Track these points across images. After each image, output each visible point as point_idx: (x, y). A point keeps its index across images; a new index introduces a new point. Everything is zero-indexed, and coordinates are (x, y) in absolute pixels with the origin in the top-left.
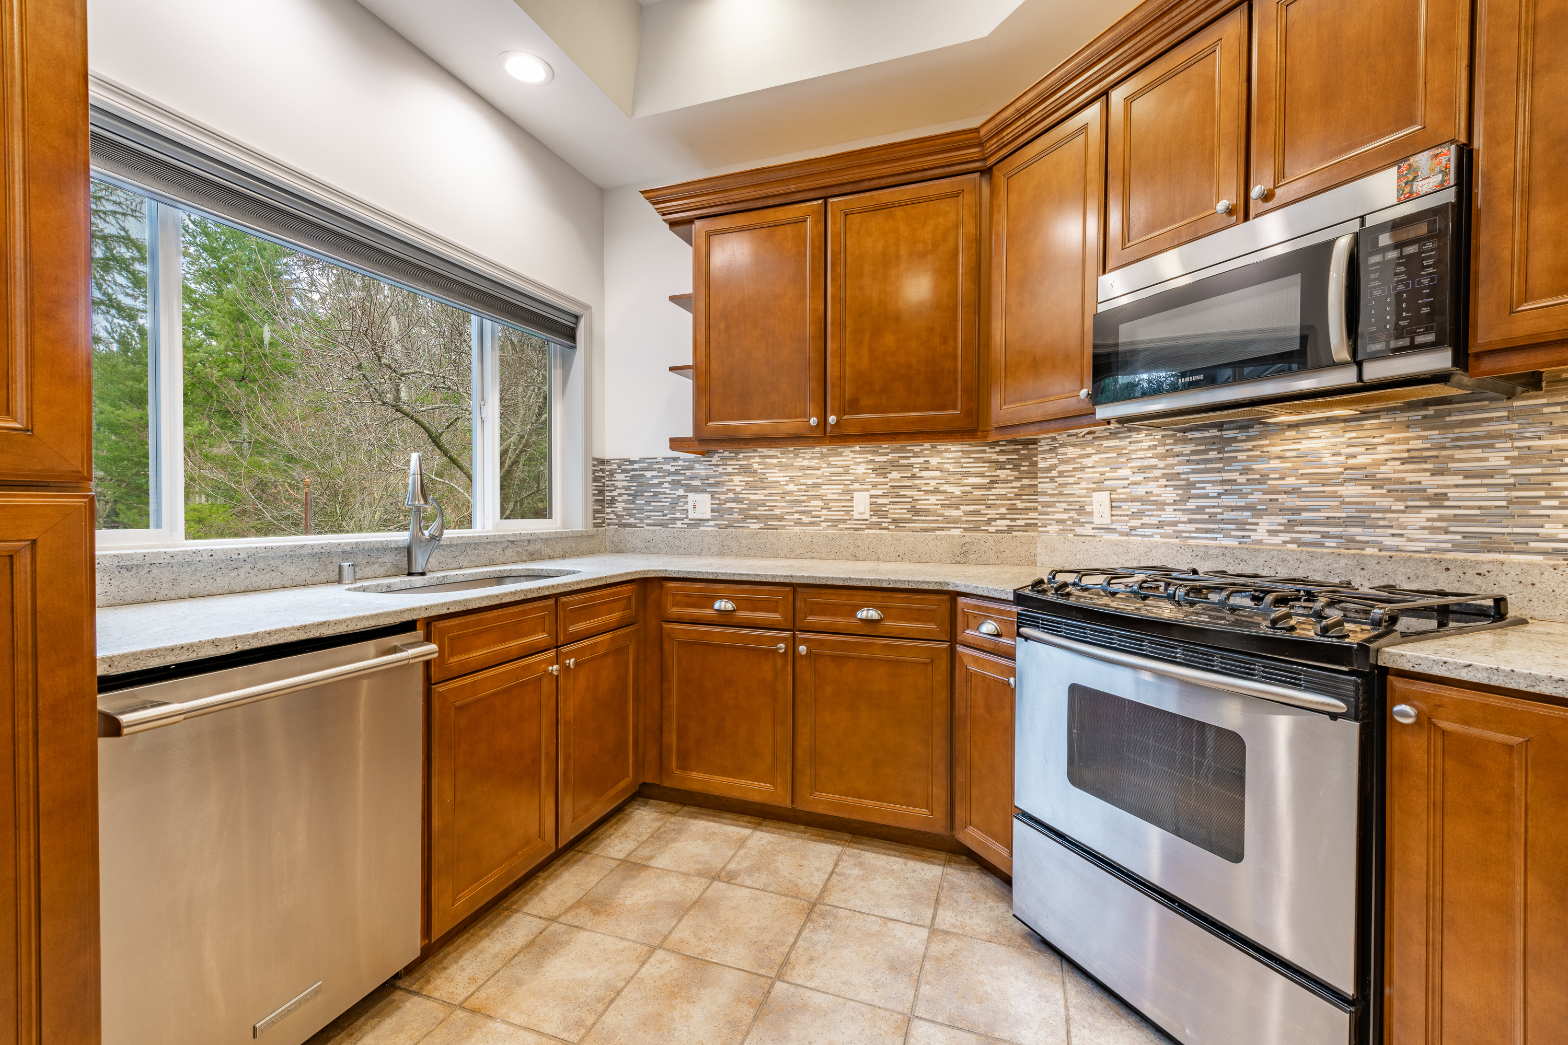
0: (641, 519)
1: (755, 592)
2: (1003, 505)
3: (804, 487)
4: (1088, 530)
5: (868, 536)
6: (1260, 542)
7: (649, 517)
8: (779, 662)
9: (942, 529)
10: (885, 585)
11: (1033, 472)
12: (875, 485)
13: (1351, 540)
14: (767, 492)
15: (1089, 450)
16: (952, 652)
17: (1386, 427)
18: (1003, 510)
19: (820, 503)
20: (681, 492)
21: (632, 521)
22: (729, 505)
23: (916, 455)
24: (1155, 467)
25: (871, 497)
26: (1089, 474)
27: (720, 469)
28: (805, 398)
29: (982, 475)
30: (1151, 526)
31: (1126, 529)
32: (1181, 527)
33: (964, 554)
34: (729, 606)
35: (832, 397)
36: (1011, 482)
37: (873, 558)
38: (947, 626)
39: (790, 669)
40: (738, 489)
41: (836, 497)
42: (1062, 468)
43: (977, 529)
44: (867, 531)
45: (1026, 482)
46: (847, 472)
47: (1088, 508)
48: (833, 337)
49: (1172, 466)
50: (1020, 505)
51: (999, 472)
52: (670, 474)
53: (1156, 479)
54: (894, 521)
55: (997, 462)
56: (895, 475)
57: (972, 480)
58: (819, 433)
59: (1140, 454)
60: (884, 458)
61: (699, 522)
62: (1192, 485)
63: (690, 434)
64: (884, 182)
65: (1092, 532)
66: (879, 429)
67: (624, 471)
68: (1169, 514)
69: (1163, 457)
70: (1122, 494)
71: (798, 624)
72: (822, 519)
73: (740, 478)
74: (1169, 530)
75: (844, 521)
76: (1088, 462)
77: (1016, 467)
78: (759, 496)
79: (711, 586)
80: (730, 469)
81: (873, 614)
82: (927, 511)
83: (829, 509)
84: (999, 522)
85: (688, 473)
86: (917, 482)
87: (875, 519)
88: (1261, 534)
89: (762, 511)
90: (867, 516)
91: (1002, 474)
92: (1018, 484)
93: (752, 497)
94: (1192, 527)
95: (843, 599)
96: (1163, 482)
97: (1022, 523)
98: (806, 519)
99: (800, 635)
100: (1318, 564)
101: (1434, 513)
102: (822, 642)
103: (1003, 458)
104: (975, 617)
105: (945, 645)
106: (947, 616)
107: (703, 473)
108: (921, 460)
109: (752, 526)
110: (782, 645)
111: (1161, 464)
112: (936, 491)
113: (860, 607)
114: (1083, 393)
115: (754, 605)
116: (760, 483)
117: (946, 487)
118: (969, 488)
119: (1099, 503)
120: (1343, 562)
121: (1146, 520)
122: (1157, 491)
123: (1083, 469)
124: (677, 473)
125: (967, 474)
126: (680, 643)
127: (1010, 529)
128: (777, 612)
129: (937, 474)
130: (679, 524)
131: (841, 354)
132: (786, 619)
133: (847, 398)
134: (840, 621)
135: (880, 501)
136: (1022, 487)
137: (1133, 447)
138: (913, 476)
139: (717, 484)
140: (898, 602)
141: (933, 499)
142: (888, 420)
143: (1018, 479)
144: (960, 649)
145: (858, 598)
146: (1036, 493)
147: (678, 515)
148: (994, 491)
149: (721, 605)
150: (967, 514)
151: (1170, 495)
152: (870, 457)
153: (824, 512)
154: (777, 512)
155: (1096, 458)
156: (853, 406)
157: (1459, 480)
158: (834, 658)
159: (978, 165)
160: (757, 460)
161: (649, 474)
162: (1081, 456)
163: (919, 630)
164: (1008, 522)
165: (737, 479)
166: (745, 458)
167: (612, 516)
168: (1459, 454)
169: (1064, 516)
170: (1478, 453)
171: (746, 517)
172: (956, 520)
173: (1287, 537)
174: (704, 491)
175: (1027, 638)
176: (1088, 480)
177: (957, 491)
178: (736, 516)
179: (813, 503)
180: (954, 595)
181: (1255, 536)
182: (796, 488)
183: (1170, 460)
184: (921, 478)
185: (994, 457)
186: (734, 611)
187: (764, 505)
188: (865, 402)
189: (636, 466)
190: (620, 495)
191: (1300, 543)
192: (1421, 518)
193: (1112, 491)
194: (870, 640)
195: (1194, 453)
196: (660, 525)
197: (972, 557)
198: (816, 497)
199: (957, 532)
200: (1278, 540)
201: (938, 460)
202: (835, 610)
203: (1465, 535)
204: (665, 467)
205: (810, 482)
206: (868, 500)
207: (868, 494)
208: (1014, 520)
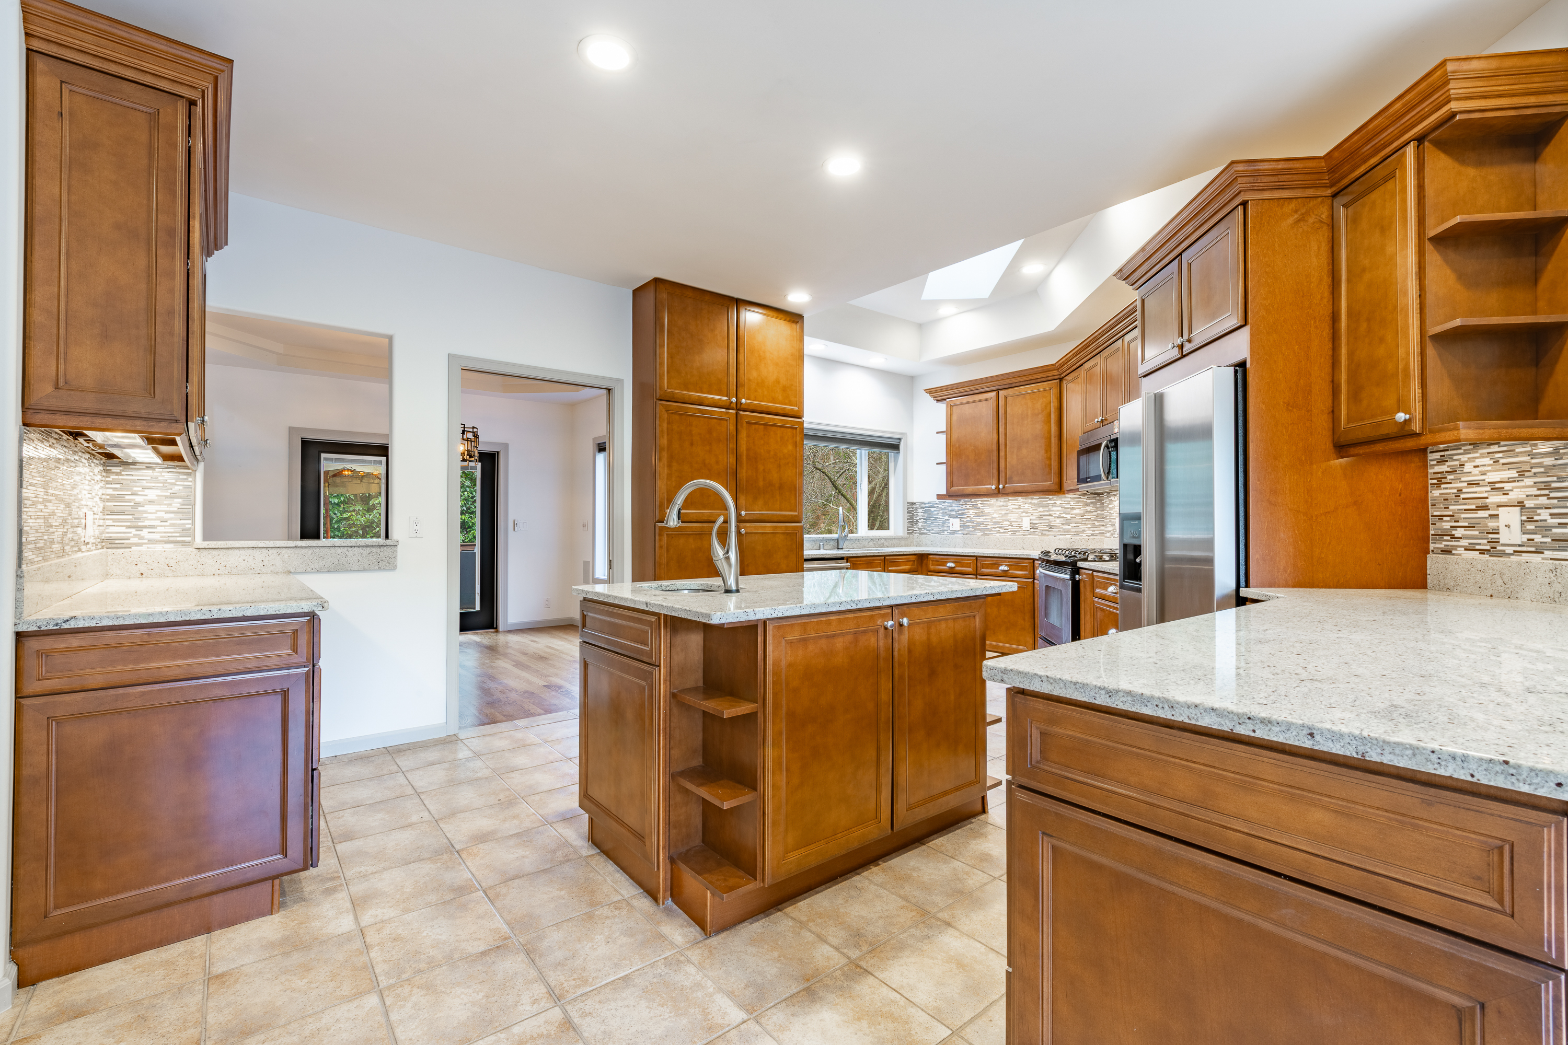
0: (929, 530)
1: (962, 560)
2: (1089, 524)
3: (1001, 515)
5: (1028, 539)
7: (933, 530)
9: (1062, 535)
11: (1103, 508)
12: (1032, 514)
14: (984, 517)
18: (1089, 526)
19: (1008, 523)
20: (947, 518)
21: (925, 531)
22: (968, 524)
23: (1050, 499)
27: (964, 507)
28: (991, 477)
29: (1080, 509)
34: (953, 565)
35: (1001, 477)
38: (1032, 572)
40: (972, 516)
41: (1015, 520)
43: (1078, 535)
44: (1028, 536)
45: (1099, 512)
46: (1020, 508)
48: (1002, 450)
50: (1097, 523)
51: (1087, 508)
52: (942, 509)
54: (1041, 531)
55: (1086, 503)
56: (1041, 510)
57: (1075, 511)
58: (996, 492)
60: (1036, 501)
61: (955, 532)
63: (945, 492)
66: (1020, 490)
67: (922, 508)
71: (978, 572)
72: (1009, 530)
73: (973, 511)
75: (1019, 531)
77: (1096, 505)
78: (981, 519)
79: (946, 557)
80: (968, 507)
81: (1006, 568)
82: (1055, 526)
83: (1012, 526)
84: (1087, 532)
85: (950, 508)
86: (1051, 512)
87: (1032, 530)
89: (982, 526)
90: (1028, 529)
91: (1089, 509)
92: (1095, 513)
93: (978, 520)
95: (994, 562)
97: (1098, 532)
98: (1002, 531)
99: (979, 577)
103: (1089, 501)
105: (1031, 580)
106: (1030, 568)
107: (956, 508)
108: (1052, 502)
109: (978, 534)
112: (1059, 517)
113: (1001, 565)
114: (1076, 474)
115: (962, 565)
116: (981, 513)
117: (1064, 515)
118: (1074, 516)
123: (1115, 507)
124: (945, 509)
125: (1073, 509)
127: (1092, 535)
128: (970, 567)
129: (1060, 509)
130: (946, 533)
131: (1006, 458)
132: (974, 570)
133: (1008, 477)
134: (993, 571)
135: (1034, 522)
136: (1097, 515)
138: (1049, 510)
139: (962, 514)
140: (1014, 563)
141: (1058, 521)
145: (999, 562)
146: (1103, 518)
147: (945, 529)
148: (1085, 517)
149: (950, 565)
152: (1030, 501)
153: (1010, 527)
154: (989, 527)
156: (1011, 480)
160: (980, 502)
161: (932, 509)
163: (1022, 574)
164: (1091, 532)
165: (971, 511)
166: (973, 502)
167: (917, 529)
171: (975, 530)
172: (1068, 531)
174: (957, 517)
176: (1116, 512)
177: (1069, 517)
178: (971, 529)
179: (1005, 523)
180: (1033, 560)
182: (997, 516)
184: (1053, 511)
185: (1085, 500)
186: (955, 567)
187: (983, 524)
188: (1015, 479)
189: (927, 505)
190: (920, 519)
194: (1004, 578)
196: (938, 533)
198: (1007, 520)
199: (1069, 536)
201: (1060, 502)
202: (991, 566)
204: (940, 506)
205: (1003, 513)
206: (1029, 522)
207: (1028, 518)
208: (1094, 531)
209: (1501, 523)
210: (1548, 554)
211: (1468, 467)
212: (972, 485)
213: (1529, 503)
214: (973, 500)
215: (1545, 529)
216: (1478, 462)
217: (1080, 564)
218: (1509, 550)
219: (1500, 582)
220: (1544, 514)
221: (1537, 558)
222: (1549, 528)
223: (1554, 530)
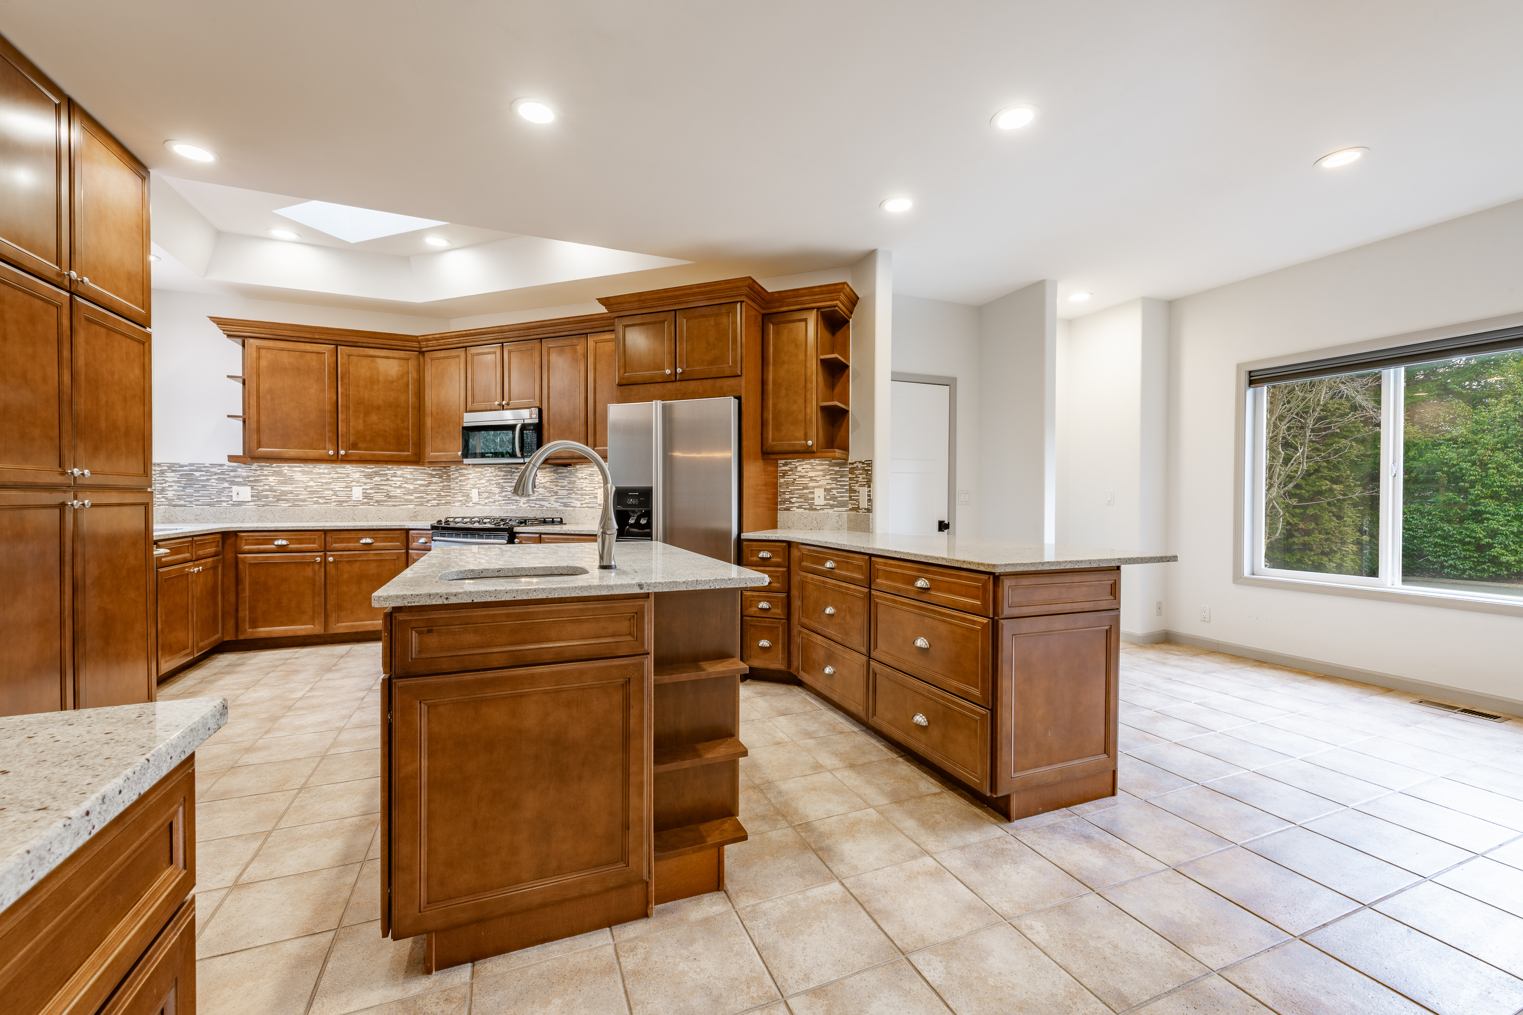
0: (191, 502)
1: (301, 535)
2: (435, 494)
3: (320, 484)
4: (471, 504)
5: (361, 509)
6: (521, 507)
7: (198, 500)
8: (317, 567)
9: (404, 505)
10: (375, 528)
11: (449, 479)
12: (365, 484)
13: (541, 505)
14: (294, 486)
15: (471, 472)
16: (407, 553)
17: (547, 472)
18: (435, 496)
19: (331, 492)
20: (226, 485)
21: (182, 502)
22: (265, 493)
23: (389, 469)
24: (493, 480)
25: (363, 489)
26: (471, 481)
27: (258, 472)
28: (325, 440)
29: (424, 480)
30: (492, 502)
31: (484, 503)
32: (500, 502)
33: (416, 517)
34: (284, 542)
35: (342, 442)
36: (438, 483)
37: (365, 520)
38: (405, 543)
39: (323, 570)
40: (272, 484)
41: (341, 489)
42: (460, 478)
43: (422, 505)
44: (361, 507)
45: (445, 483)
46: (348, 477)
47: (471, 495)
48: (342, 412)
49: (497, 480)
50: (442, 494)
51: (432, 479)
52: (216, 474)
53: (493, 485)
54: (377, 501)
55: (431, 474)
56: (377, 479)
57: (419, 482)
58: (335, 458)
59: (488, 475)
60: (371, 470)
61: (240, 503)
62: (503, 487)
64: (370, 345)
65: (472, 505)
66: (369, 458)
67: (173, 471)
68: (497, 497)
69: (495, 476)
70: (482, 490)
71: (327, 548)
72: (333, 501)
73: (274, 478)
74: (497, 503)
75: (347, 502)
76: (470, 476)
77: (441, 477)
78: (288, 488)
79: (272, 534)
80: (266, 473)
81: (369, 541)
82: (396, 496)
83: (337, 496)
84: (433, 502)
85: (232, 474)
86: (389, 482)
87: (366, 500)
88: (521, 504)
89: (290, 496)
90: (361, 499)
91: (434, 480)
92: (442, 484)
93: (283, 489)
94: (503, 502)
95: (353, 535)
96: (495, 486)
97: (444, 502)
98: (321, 501)
99: (328, 553)
100: (534, 513)
101: (556, 497)
102: (342, 555)
103: (434, 473)
104: (417, 537)
105: (404, 551)
106: (405, 539)
107: (245, 474)
108: (392, 472)
109: (283, 505)
110: (319, 559)
111: (494, 479)
112: (400, 487)
113: (362, 538)
114: (460, 453)
115: (300, 541)
116: (290, 480)
117: (405, 485)
118: (417, 486)
119: (474, 494)
120: (539, 512)
121: (490, 500)
122: (493, 489)
123: (468, 479)
124: (222, 473)
125: (417, 480)
126: (250, 564)
127: (438, 505)
128: (315, 544)
129: (401, 479)
130: (224, 504)
131: (347, 421)
132: (320, 547)
133: (351, 442)
134: (351, 545)
135: (368, 491)
136: (444, 486)
137: (485, 472)
138: (388, 480)
139: (255, 481)
140: (381, 535)
141: (399, 491)
142: (374, 455)
143: (441, 482)
144: (410, 551)
145: (360, 534)
146: (450, 489)
147: (223, 499)
148: (430, 488)
149: (279, 542)
150: (416, 498)
151: (497, 490)
152: (362, 469)
153: (334, 497)
154: (301, 497)
155: (473, 475)
156: (354, 446)
157: (560, 488)
158: (348, 562)
159: (418, 349)
160: (286, 468)
161: (197, 474)
162: (468, 474)
163: (392, 546)
164: (437, 502)
165: (271, 479)
166: (277, 467)
167: (163, 500)
168: (560, 481)
169: (462, 499)
170: (562, 481)
171: (278, 500)
172: (411, 501)
173: (527, 505)
174: (246, 485)
175: (435, 541)
176: (470, 484)
177: (411, 487)
178: (271, 499)
179: (326, 492)
180: (407, 531)
181: (520, 505)
182: (315, 484)
183: (497, 478)
184: (392, 480)
185: (430, 472)
186: (288, 545)
187: (292, 493)
188: (361, 445)
189: (185, 468)
190: (170, 486)
191: (531, 507)
192: (553, 499)
193: (479, 488)
194: (367, 552)
195: (504, 475)
196: (207, 505)
197: (419, 518)
198: (328, 489)
199: (412, 506)
200: (525, 506)
201: (402, 472)
202: (349, 540)
203: (561, 503)
204: (211, 470)
205: (324, 481)
206: (361, 491)
207: (361, 488)
208: (440, 500)
209: (816, 496)
210: (836, 509)
211: (799, 469)
212: (295, 448)
213: (828, 487)
214: (275, 465)
215: (834, 498)
216: (804, 466)
217: (516, 529)
218: (818, 508)
219: (815, 522)
220: (834, 492)
221: (831, 511)
222: (836, 498)
223: (838, 499)
